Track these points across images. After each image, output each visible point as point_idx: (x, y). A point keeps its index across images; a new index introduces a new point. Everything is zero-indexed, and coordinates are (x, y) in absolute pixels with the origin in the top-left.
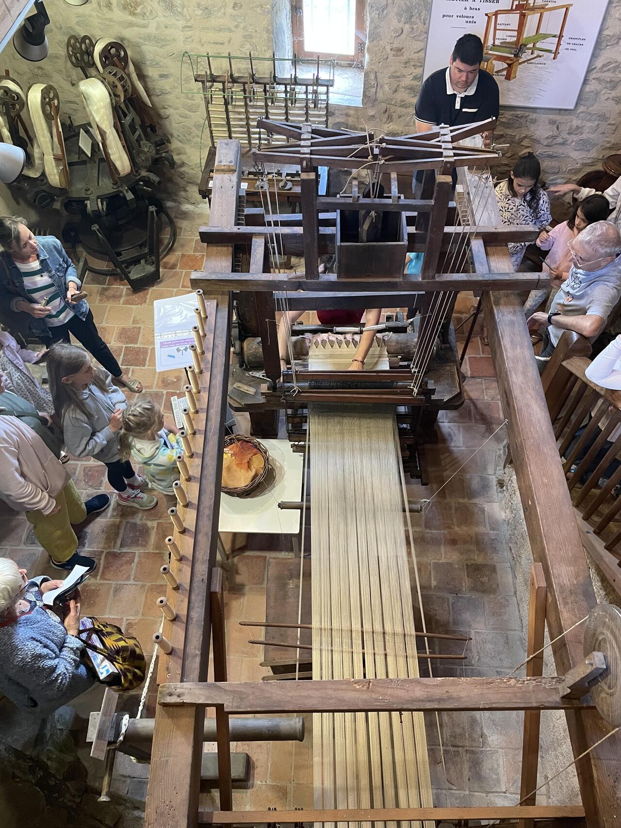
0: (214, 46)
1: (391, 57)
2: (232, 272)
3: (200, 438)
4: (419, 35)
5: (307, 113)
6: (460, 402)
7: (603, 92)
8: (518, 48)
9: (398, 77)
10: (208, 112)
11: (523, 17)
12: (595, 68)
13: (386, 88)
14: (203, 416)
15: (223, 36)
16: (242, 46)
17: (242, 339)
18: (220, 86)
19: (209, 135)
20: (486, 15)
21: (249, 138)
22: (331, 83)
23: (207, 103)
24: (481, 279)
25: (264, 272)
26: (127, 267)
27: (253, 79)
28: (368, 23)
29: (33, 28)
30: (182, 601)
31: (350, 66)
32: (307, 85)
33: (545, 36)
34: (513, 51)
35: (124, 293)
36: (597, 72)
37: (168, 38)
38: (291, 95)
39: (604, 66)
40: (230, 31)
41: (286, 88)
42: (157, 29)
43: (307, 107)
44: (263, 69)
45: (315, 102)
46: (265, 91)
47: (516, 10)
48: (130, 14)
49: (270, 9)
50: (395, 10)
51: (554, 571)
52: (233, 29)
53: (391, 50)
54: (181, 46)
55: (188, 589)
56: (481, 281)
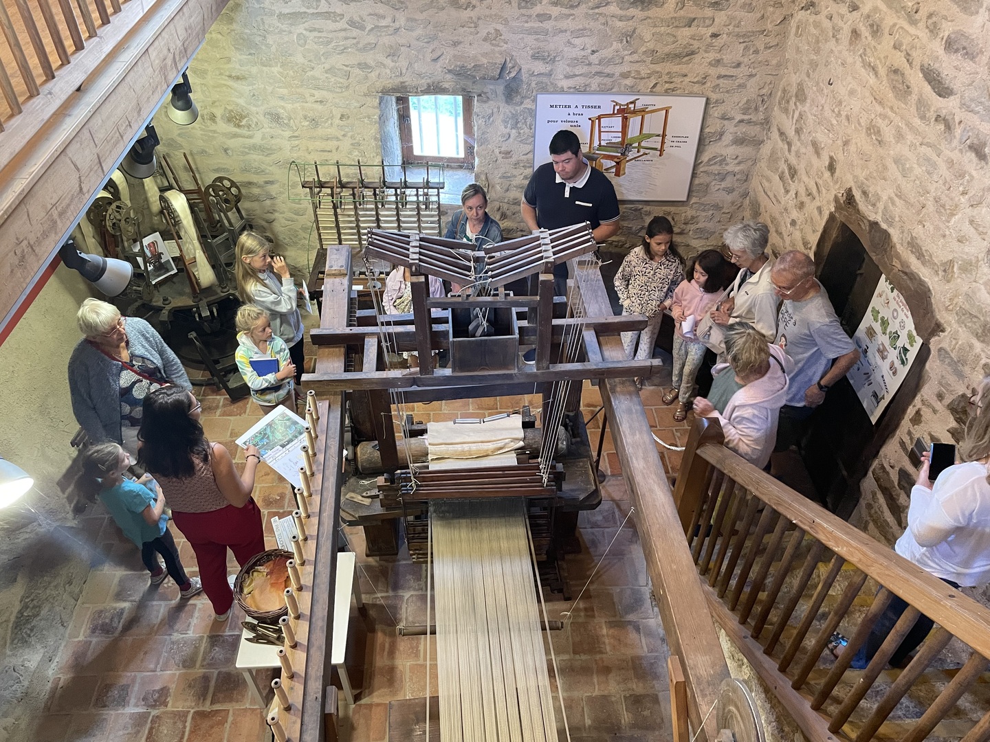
0: (321, 153)
1: (500, 160)
2: (345, 371)
3: (312, 544)
4: (527, 139)
5: (418, 214)
6: (597, 501)
7: (713, 183)
8: (625, 146)
9: (509, 177)
10: (316, 216)
11: (625, 120)
12: (701, 162)
13: (498, 187)
14: (315, 520)
15: (332, 144)
16: (350, 153)
17: (355, 443)
18: (329, 191)
19: (317, 237)
20: (590, 119)
21: (360, 240)
22: (441, 186)
23: (315, 208)
24: (595, 367)
25: (377, 370)
26: (225, 376)
27: (362, 184)
28: (476, 128)
29: (143, 149)
30: (294, 723)
31: (461, 167)
32: (417, 189)
33: (649, 136)
34: (619, 151)
35: (221, 404)
36: (704, 166)
37: (274, 147)
38: (402, 199)
39: (710, 160)
40: (338, 139)
41: (396, 191)
42: (262, 139)
43: (418, 209)
44: (372, 175)
45: (427, 204)
46: (375, 194)
47: (618, 113)
48: (235, 126)
49: (378, 120)
50: (502, 116)
51: (689, 662)
52: (341, 138)
53: (500, 153)
54: (288, 154)
55: (301, 709)
56: (595, 369)
